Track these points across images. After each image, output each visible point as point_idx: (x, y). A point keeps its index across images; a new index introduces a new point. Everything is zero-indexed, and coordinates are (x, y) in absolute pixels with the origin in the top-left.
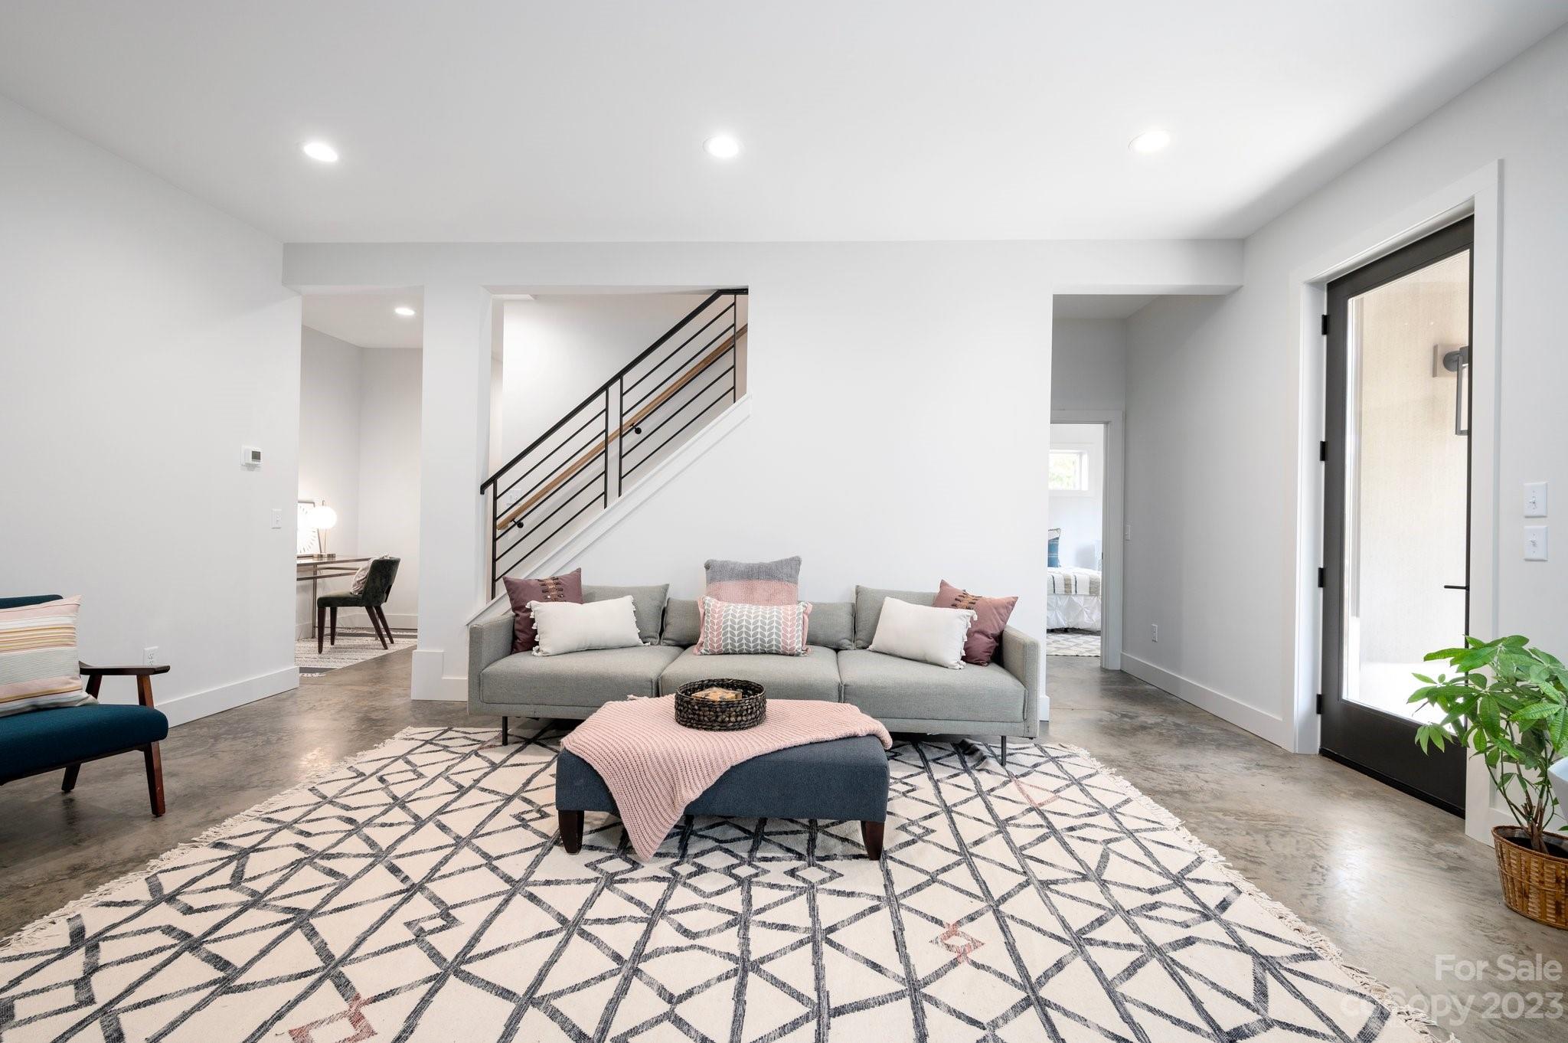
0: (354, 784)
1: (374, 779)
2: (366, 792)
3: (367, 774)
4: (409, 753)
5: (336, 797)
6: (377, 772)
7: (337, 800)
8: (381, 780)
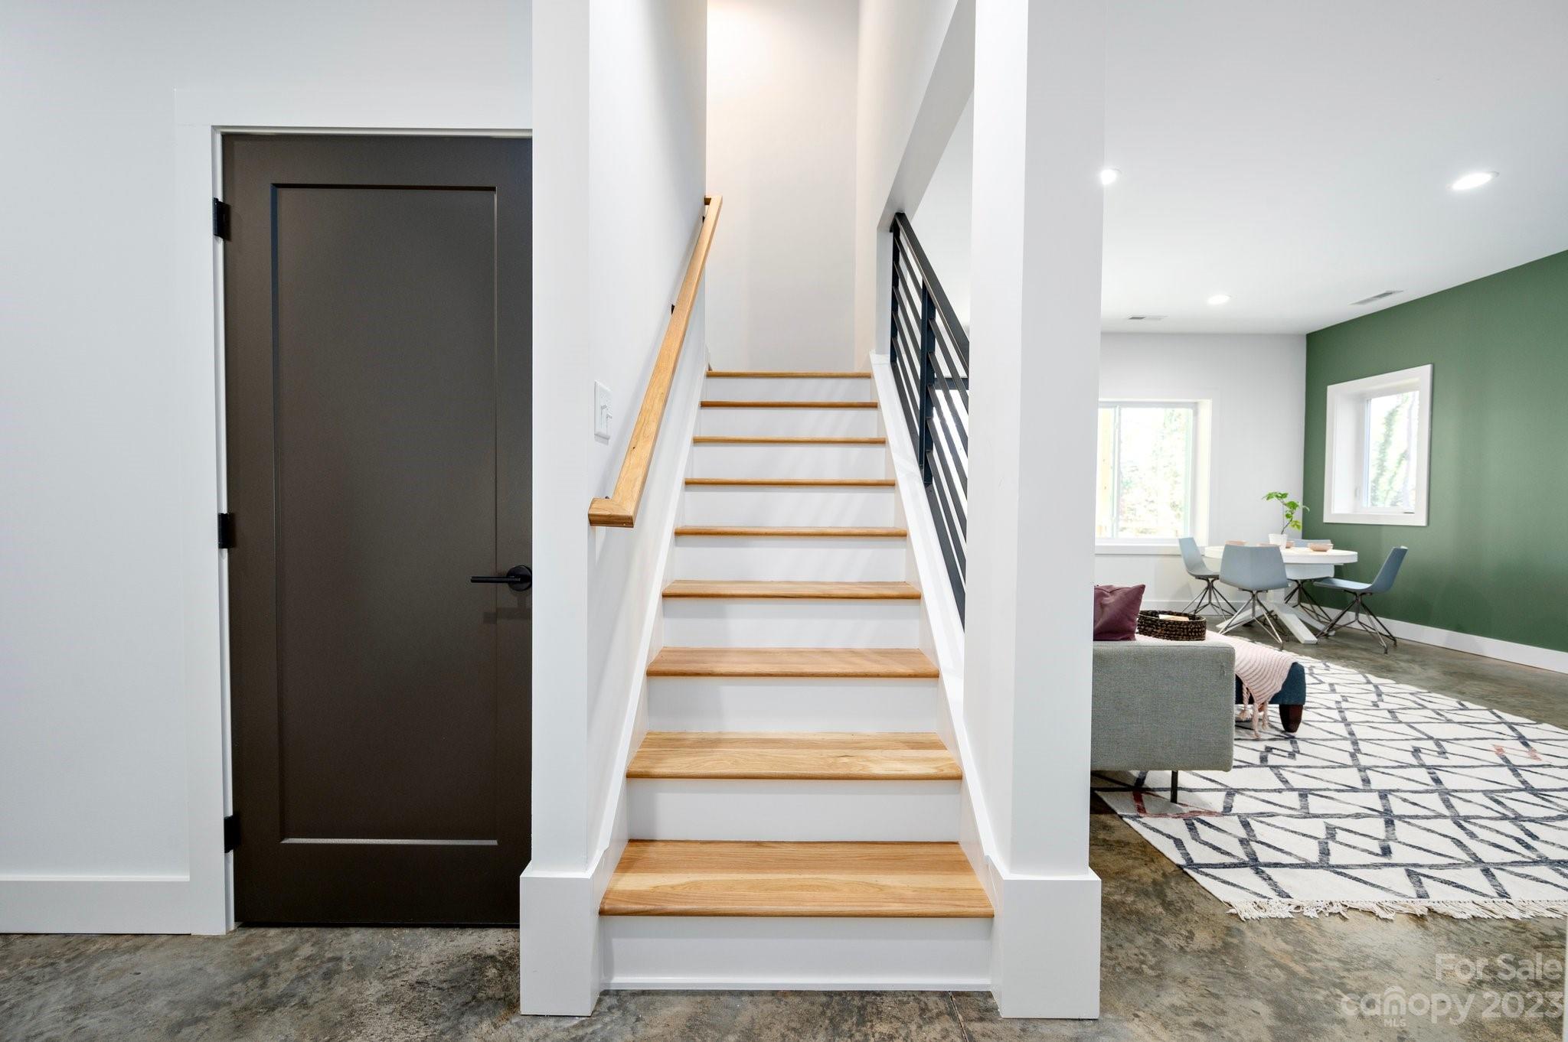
0: (1431, 867)
1: (1395, 858)
2: (1420, 848)
3: (1402, 870)
4: (1307, 865)
5: (1468, 865)
6: (1386, 865)
7: (1467, 858)
8: (1386, 851)
